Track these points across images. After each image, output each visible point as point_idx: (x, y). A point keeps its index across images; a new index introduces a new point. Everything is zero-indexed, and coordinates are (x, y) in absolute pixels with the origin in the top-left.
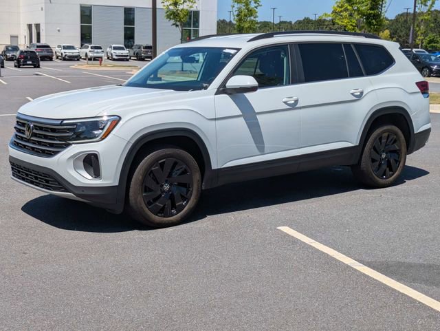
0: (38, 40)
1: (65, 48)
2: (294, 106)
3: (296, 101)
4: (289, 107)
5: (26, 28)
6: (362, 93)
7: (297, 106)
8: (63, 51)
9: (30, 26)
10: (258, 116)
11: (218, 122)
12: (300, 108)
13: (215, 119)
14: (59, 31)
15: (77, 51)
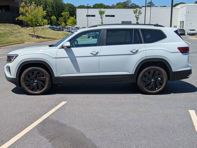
0: (183, 28)
1: (191, 30)
2: (96, 55)
3: (97, 53)
5: (180, 23)
6: (137, 51)
7: (97, 55)
8: (190, 31)
9: (181, 22)
10: (76, 58)
12: (99, 56)
13: (56, 58)
14: (191, 23)
15: (196, 31)
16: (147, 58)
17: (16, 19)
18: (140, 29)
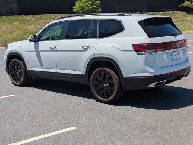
3: (55, 47)
4: (51, 50)
11: (28, 52)
16: (96, 56)
17: (181, 5)
18: (98, 20)
